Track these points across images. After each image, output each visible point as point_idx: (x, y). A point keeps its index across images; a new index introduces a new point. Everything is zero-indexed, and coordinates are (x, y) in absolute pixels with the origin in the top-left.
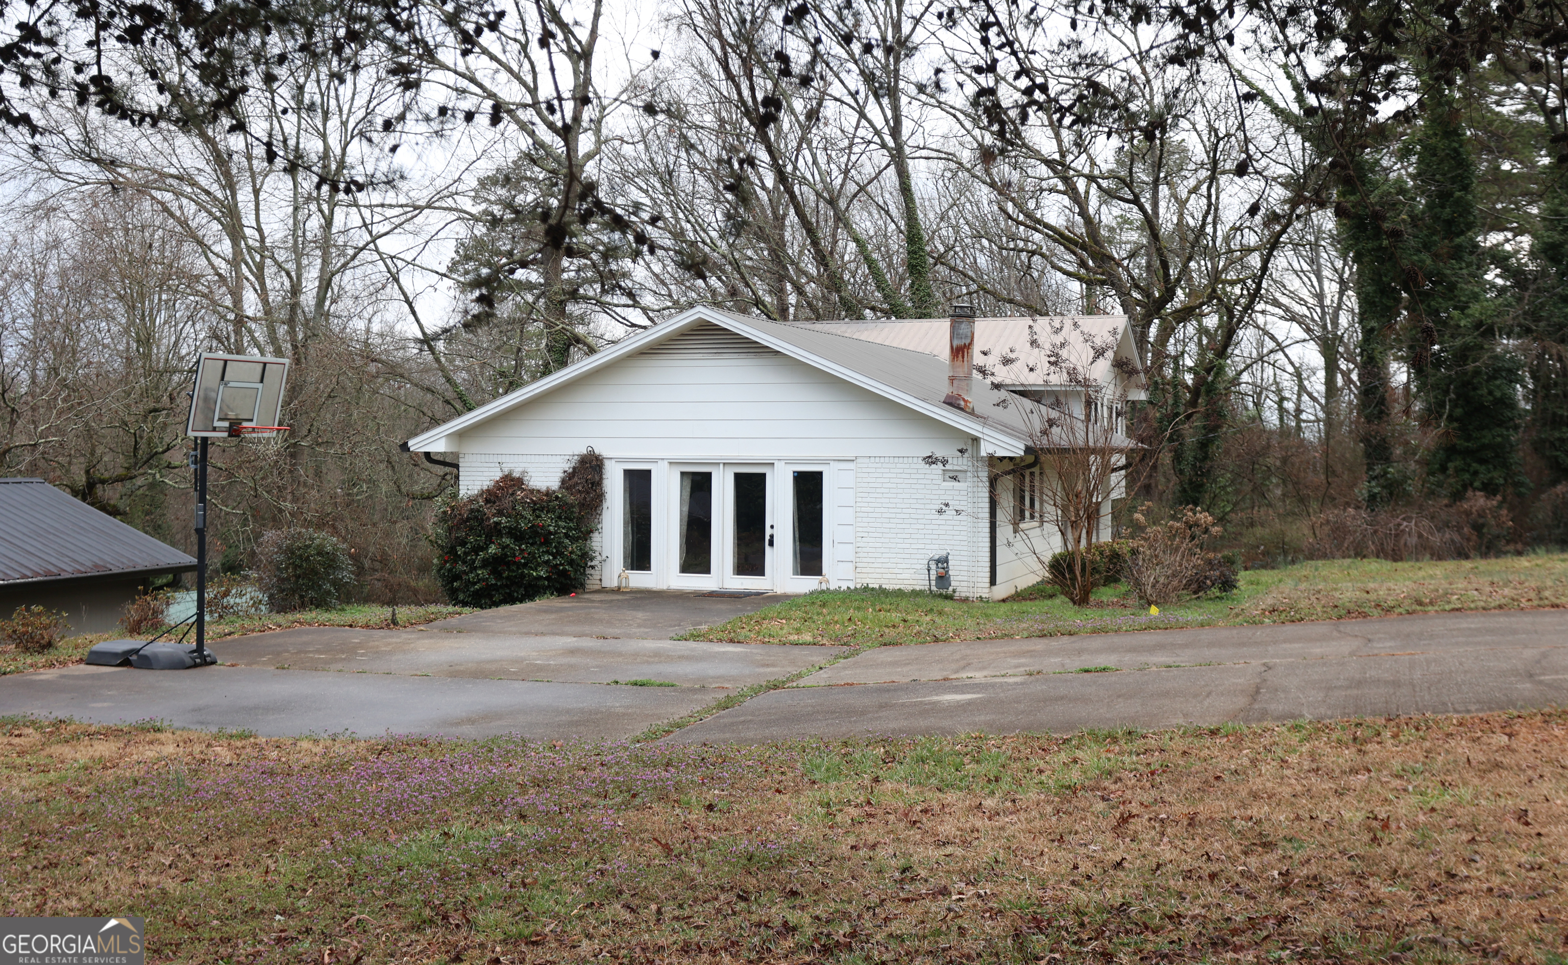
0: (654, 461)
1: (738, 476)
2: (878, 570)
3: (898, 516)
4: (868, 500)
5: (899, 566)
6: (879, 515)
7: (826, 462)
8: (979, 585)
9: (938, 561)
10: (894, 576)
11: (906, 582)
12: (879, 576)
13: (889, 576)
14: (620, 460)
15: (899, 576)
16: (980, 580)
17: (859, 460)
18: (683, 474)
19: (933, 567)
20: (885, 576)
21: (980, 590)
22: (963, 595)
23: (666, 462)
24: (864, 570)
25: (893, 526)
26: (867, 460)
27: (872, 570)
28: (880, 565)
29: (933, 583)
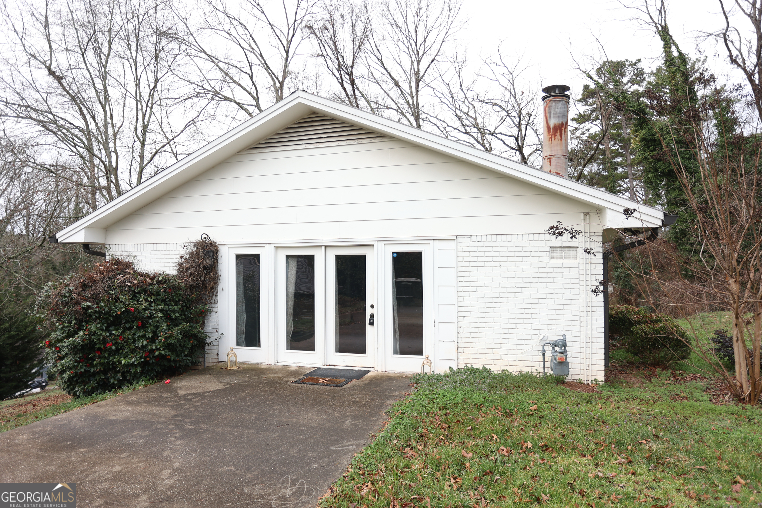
0: (262, 245)
1: (339, 258)
2: (481, 351)
3: (502, 295)
4: (470, 279)
5: (504, 346)
6: (482, 295)
7: (425, 241)
8: (594, 367)
9: (554, 345)
10: (498, 357)
11: (511, 363)
12: (483, 356)
13: (493, 357)
14: (232, 246)
15: (504, 357)
16: (594, 362)
17: (459, 240)
18: (288, 257)
19: (548, 349)
20: (489, 356)
21: (594, 373)
22: (576, 377)
23: (272, 247)
24: (466, 350)
25: (497, 305)
26: (467, 239)
27: (475, 351)
28: (483, 346)
29: (548, 365)
